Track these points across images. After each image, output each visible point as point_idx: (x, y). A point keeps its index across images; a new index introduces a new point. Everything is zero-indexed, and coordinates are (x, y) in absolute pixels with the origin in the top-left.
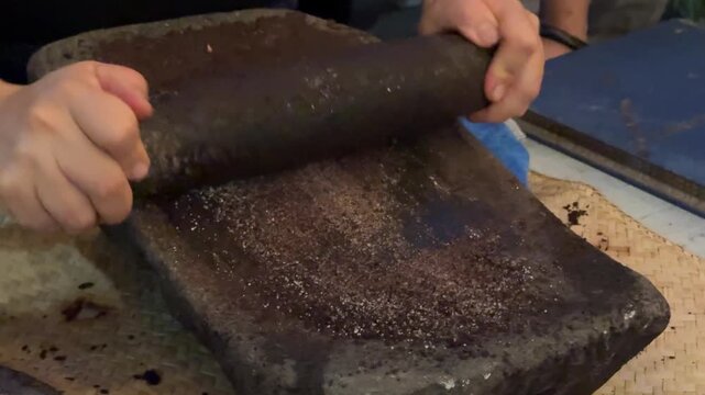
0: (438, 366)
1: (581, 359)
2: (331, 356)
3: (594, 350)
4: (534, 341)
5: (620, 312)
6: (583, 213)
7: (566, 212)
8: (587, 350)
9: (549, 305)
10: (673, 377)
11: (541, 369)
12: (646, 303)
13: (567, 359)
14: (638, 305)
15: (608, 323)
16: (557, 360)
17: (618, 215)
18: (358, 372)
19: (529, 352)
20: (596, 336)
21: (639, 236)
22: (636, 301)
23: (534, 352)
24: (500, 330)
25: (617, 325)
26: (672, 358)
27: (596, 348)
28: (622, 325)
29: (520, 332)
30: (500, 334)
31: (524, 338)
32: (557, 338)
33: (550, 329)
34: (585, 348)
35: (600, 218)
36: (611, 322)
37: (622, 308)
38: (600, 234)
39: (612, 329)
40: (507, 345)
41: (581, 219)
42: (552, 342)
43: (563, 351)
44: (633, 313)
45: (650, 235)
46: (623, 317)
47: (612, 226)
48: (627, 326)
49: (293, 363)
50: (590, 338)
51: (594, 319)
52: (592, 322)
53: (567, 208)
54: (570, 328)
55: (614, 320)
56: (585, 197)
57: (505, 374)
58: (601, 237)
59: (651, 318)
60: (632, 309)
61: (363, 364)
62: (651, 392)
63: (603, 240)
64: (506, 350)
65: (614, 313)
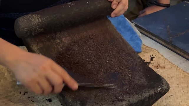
0: (113, 103)
1: (147, 100)
2: (88, 101)
3: (150, 98)
4: (136, 96)
5: (157, 88)
6: (154, 57)
7: (150, 57)
8: (149, 98)
9: (140, 86)
10: (171, 101)
11: (137, 103)
12: (164, 86)
13: (144, 100)
14: (162, 86)
15: (154, 91)
16: (141, 100)
17: (163, 58)
18: (94, 105)
19: (134, 99)
20: (151, 94)
21: (167, 64)
22: (161, 85)
23: (136, 99)
24: (128, 93)
25: (156, 92)
26: (172, 96)
27: (151, 97)
28: (157, 92)
29: (133, 94)
30: (128, 95)
31: (134, 96)
32: (141, 95)
33: (140, 93)
34: (148, 97)
35: (158, 59)
36: (155, 91)
37: (158, 87)
38: (158, 63)
39: (155, 92)
40: (129, 97)
41: (154, 59)
42: (140, 96)
43: (143, 98)
44: (160, 88)
45: (170, 63)
46: (157, 89)
47: (161, 61)
48: (158, 92)
49: (79, 102)
50: (149, 95)
51: (151, 90)
52: (150, 91)
53: (150, 56)
54: (145, 93)
55: (155, 90)
56: (155, 53)
57: (129, 104)
58: (158, 64)
59: (165, 89)
60: (160, 87)
61: (95, 103)
62: (166, 105)
63: (159, 65)
64: (129, 99)
65: (156, 89)
